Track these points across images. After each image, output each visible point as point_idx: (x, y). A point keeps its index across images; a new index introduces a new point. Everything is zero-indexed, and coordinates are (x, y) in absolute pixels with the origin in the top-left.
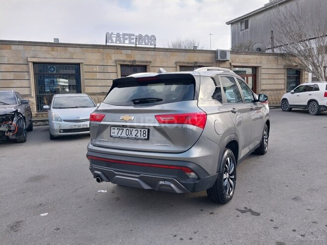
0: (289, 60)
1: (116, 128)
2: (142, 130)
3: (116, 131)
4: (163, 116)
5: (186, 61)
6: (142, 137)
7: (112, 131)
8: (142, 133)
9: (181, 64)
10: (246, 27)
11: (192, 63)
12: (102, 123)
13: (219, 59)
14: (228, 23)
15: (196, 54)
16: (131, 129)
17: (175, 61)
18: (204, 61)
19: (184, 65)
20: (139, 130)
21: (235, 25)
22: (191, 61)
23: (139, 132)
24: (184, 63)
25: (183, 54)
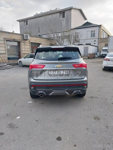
0: (51, 42)
1: (52, 71)
2: (66, 71)
3: (52, 72)
4: (76, 64)
5: (9, 38)
6: (66, 74)
7: (50, 72)
8: (66, 72)
9: (7, 40)
10: (27, 24)
11: (12, 39)
12: (43, 69)
13: (25, 38)
14: (18, 21)
15: (14, 35)
16: (60, 71)
17: (3, 37)
18: (18, 39)
19: (8, 40)
20: (64, 71)
21: (21, 22)
22: (12, 38)
23: (65, 72)
24: (8, 39)
25: (8, 34)
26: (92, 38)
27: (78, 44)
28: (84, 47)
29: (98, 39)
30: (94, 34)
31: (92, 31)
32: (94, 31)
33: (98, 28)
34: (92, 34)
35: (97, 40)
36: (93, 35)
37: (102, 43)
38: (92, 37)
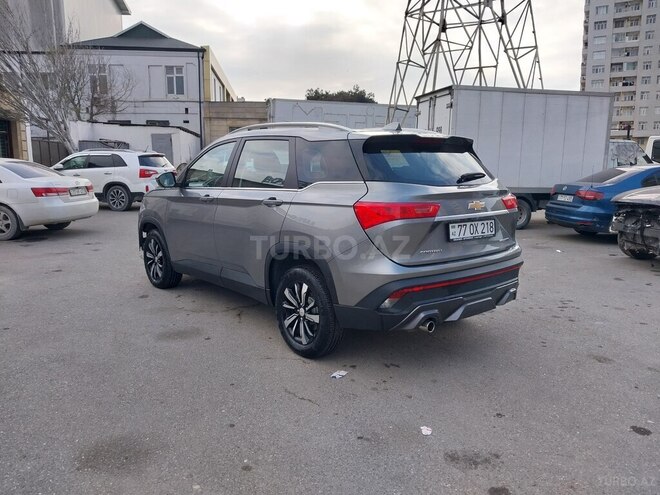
1: (457, 225)
2: (489, 222)
3: (457, 230)
7: (451, 230)
8: (489, 227)
12: (437, 219)
16: (476, 223)
23: (486, 227)
26: (171, 97)
27: (110, 117)
28: (153, 135)
29: (200, 102)
30: (180, 80)
31: (169, 69)
32: (180, 69)
33: (193, 58)
34: (170, 81)
35: (194, 108)
36: (176, 85)
37: (216, 122)
38: (171, 91)
